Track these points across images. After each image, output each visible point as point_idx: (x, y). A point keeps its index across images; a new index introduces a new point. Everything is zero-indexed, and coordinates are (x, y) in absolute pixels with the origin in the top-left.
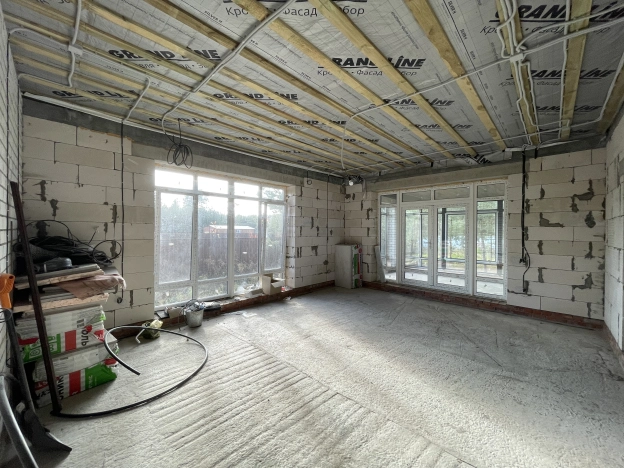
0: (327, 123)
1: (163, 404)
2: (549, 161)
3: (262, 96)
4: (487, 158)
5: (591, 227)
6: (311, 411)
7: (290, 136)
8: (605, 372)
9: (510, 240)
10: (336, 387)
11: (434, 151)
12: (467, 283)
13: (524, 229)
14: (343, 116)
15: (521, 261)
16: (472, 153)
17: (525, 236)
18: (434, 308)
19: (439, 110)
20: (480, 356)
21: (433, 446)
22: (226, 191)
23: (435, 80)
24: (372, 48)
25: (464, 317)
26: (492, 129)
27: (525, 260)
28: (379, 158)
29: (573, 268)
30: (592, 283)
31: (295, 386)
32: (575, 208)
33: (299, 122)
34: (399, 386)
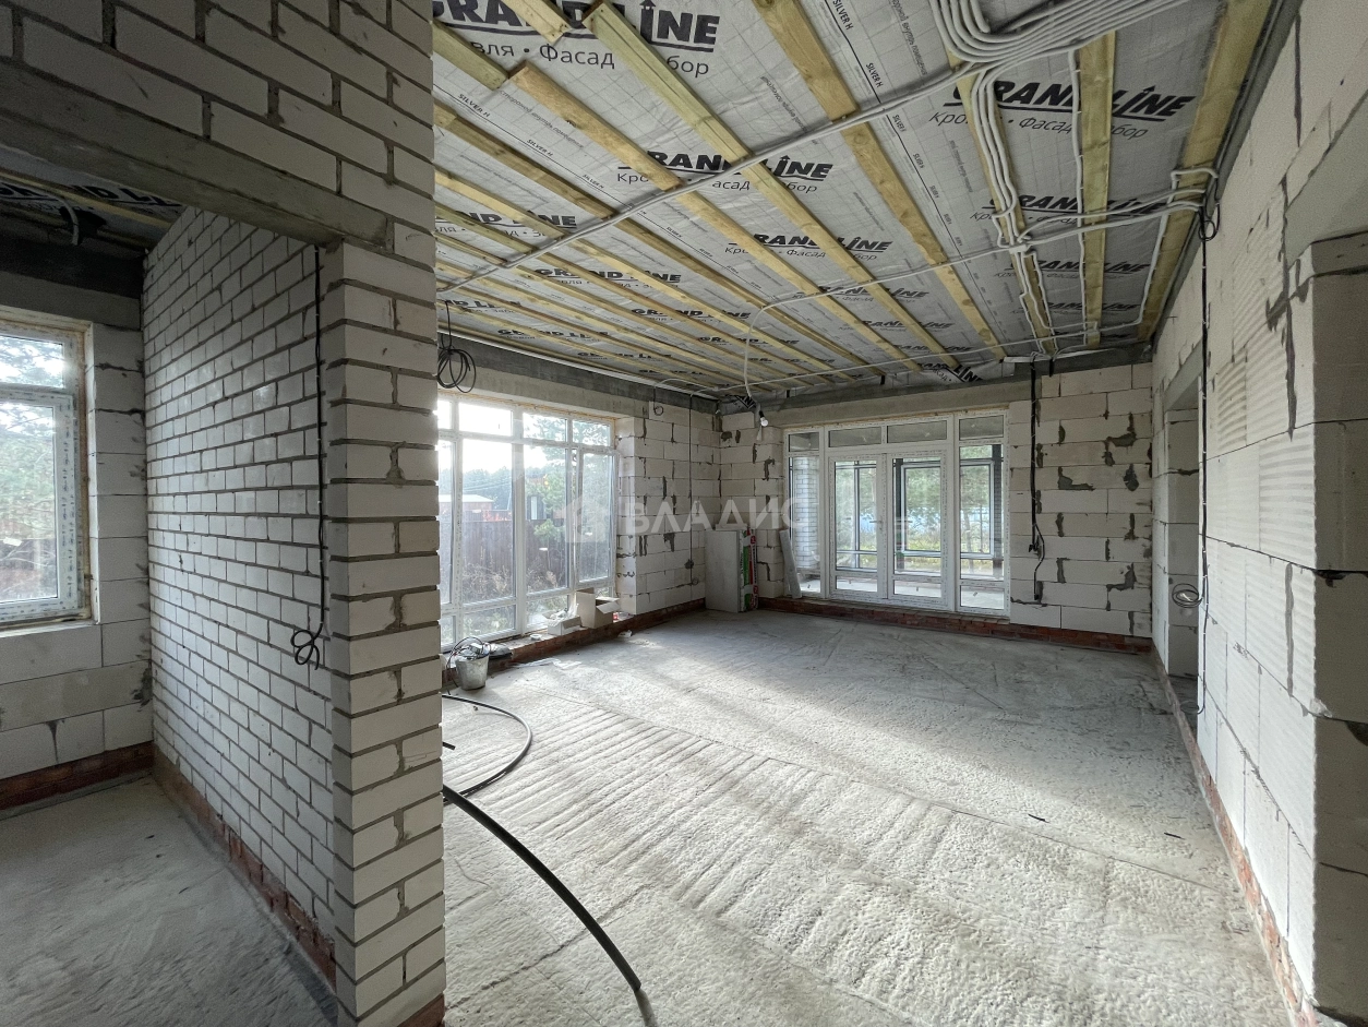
0: (718, 316)
1: (498, 793)
2: (1071, 381)
3: (620, 275)
4: (975, 371)
5: (1133, 490)
6: (737, 782)
7: (643, 333)
8: (1144, 705)
9: (1013, 513)
10: (767, 751)
11: (889, 359)
12: (944, 592)
13: (1035, 495)
14: (747, 306)
15: (1031, 548)
16: (951, 363)
17: (1036, 507)
18: (891, 636)
19: (905, 304)
20: (973, 698)
21: (917, 802)
22: (508, 431)
23: (903, 266)
24: (819, 227)
25: (943, 648)
26: (984, 330)
27: (1036, 547)
28: (793, 369)
29: (1108, 557)
30: (1135, 580)
31: (700, 755)
32: (1109, 459)
33: (668, 312)
34: (859, 743)
